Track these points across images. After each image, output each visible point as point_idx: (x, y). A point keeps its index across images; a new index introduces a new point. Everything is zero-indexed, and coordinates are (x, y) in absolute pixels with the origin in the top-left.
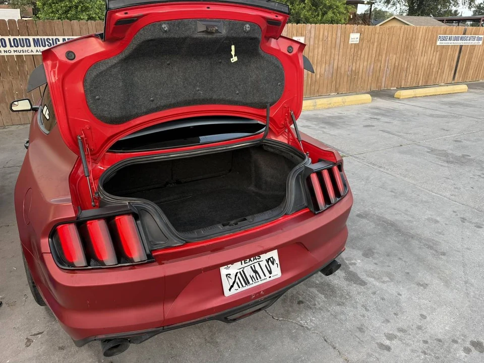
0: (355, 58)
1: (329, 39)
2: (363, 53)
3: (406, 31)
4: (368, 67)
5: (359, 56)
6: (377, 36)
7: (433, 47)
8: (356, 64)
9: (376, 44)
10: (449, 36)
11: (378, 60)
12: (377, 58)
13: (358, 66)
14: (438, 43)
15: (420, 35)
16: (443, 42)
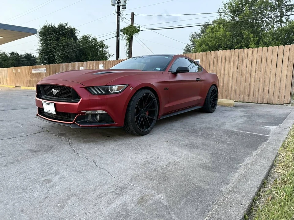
1: (91, 67)
6: (112, 65)
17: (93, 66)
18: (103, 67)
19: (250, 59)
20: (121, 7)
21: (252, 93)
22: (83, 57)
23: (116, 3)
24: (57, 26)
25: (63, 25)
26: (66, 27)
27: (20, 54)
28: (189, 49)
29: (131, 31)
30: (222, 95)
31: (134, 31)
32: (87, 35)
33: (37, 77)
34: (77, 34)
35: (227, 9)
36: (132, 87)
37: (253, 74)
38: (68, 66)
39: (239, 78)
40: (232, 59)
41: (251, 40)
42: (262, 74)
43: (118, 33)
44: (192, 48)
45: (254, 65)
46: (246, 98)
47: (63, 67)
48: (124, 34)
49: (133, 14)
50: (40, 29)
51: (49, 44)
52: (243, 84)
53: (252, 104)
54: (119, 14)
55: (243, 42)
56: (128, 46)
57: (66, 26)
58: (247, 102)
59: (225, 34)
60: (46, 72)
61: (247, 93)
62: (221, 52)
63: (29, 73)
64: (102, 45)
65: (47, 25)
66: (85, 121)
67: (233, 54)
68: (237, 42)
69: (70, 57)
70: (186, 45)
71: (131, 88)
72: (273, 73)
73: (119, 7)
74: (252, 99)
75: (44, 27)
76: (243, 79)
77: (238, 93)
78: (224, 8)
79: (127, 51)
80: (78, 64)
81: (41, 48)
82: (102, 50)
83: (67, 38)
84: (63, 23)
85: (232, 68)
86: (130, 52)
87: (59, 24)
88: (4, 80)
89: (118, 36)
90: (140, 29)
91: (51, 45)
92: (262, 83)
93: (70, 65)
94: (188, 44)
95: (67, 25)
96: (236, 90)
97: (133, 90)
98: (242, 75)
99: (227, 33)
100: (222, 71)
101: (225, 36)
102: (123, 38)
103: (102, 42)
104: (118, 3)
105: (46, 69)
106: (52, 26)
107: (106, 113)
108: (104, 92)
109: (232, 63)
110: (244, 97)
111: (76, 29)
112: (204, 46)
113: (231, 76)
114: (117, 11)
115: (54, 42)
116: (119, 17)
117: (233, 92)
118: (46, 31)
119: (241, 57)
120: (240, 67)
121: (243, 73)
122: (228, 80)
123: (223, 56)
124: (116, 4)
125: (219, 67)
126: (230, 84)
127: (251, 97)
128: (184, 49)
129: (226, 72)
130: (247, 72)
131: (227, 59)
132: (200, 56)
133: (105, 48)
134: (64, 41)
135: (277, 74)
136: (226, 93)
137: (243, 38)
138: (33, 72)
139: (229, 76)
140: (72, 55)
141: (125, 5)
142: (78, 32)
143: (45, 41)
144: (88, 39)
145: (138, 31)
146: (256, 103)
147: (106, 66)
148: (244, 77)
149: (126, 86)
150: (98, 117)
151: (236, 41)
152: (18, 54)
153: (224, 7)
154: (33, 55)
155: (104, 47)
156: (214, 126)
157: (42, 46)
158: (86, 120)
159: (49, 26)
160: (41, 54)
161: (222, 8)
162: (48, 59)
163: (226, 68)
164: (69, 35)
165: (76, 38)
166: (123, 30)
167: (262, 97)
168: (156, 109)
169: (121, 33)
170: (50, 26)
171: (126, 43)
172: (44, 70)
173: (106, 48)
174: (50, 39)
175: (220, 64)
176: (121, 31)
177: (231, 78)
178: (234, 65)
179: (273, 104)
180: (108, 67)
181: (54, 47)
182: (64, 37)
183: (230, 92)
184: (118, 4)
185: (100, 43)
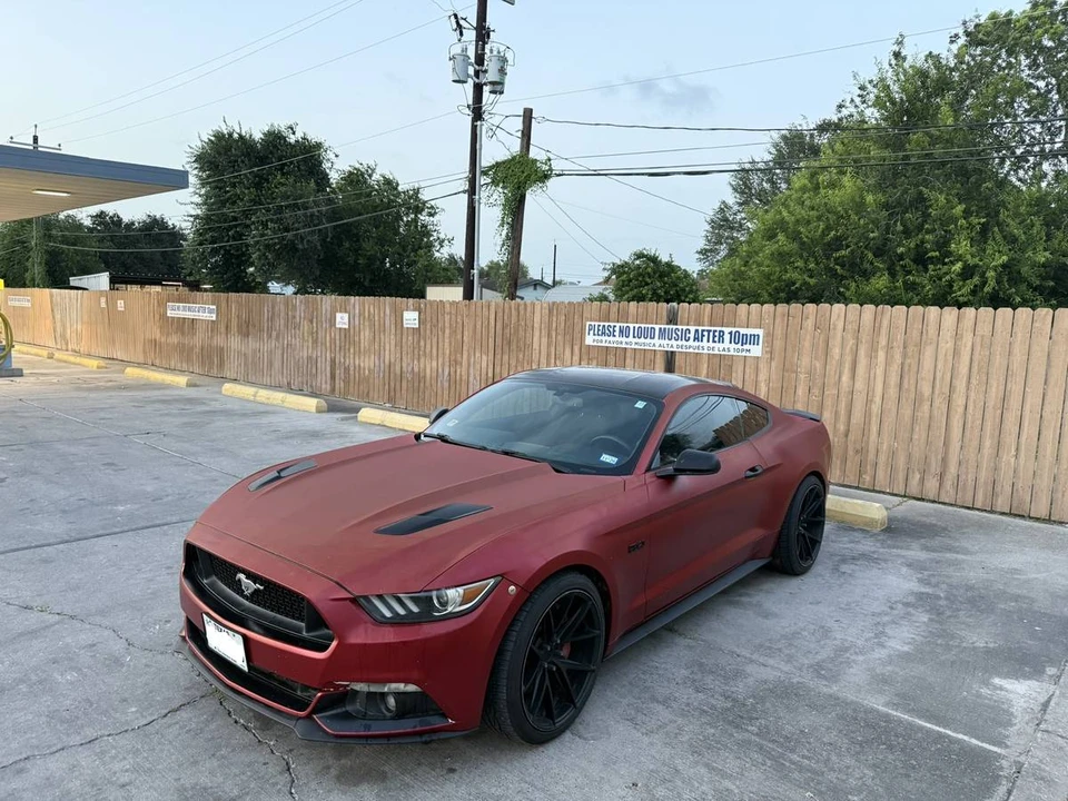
0: (416, 352)
1: (376, 318)
2: (428, 346)
3: (500, 310)
4: (440, 370)
5: (422, 349)
6: (447, 317)
7: (576, 348)
8: (419, 361)
9: (447, 331)
10: (618, 325)
11: (456, 361)
12: (453, 358)
13: (422, 366)
14: (590, 340)
15: (537, 319)
16: (604, 338)
17: (382, 315)
18: (417, 322)
19: (947, 345)
20: (486, 89)
21: (952, 470)
22: (347, 245)
23: (468, 76)
24: (258, 136)
25: (279, 132)
26: (292, 139)
27: (126, 219)
28: (726, 220)
29: (520, 176)
30: (841, 464)
31: (529, 176)
32: (361, 167)
33: (183, 334)
34: (330, 165)
35: (870, 103)
36: (515, 585)
37: (959, 401)
38: (294, 307)
39: (907, 412)
40: (883, 341)
41: (956, 225)
42: (991, 404)
43: (472, 181)
44: (738, 217)
45: (964, 369)
46: (931, 486)
47: (277, 309)
48: (495, 183)
49: (528, 116)
50: (199, 144)
51: (229, 199)
52: (920, 434)
53: (950, 508)
54: (478, 113)
55: (928, 232)
56: (506, 227)
57: (292, 136)
58: (934, 502)
59: (862, 197)
60: (214, 319)
61: (935, 467)
62: (840, 309)
63: (157, 317)
64: (415, 204)
65: (225, 132)
66: (347, 711)
67: (885, 323)
68: (904, 232)
69: (300, 246)
70: (717, 206)
71: (512, 587)
72: (1031, 406)
73: (478, 89)
74: (952, 492)
75: (213, 138)
76: (919, 414)
77: (901, 462)
78: (858, 100)
79: (503, 245)
80: (329, 302)
81: (199, 212)
82: (415, 220)
83: (291, 180)
84: (281, 124)
85: (880, 371)
86: (513, 248)
87: (266, 129)
88: (69, 331)
89: (472, 191)
90: (551, 170)
91: (234, 203)
92: (992, 437)
93: (301, 302)
94: (724, 202)
95: (294, 133)
96: (893, 454)
97: (518, 595)
98: (917, 402)
99: (870, 198)
100: (845, 378)
101: (860, 206)
102: (491, 201)
103: (417, 191)
104: (477, 74)
105: (214, 307)
106: (240, 135)
107: (419, 690)
108: (415, 609)
109: (881, 355)
110: (922, 480)
111: (326, 145)
112: (781, 237)
113: (878, 399)
114: (471, 102)
115: (246, 191)
116: (479, 123)
117: (882, 458)
118: (220, 154)
119: (915, 334)
120: (909, 370)
121: (922, 395)
122: (867, 414)
123: (849, 327)
124: (470, 80)
125: (834, 362)
126: (874, 429)
127: (948, 484)
128: (708, 219)
129: (860, 385)
130: (937, 392)
131: (865, 337)
132: (765, 316)
133: (424, 213)
134: (283, 189)
135: (1046, 408)
136: (858, 458)
137: (926, 216)
138: (170, 313)
139: (869, 402)
140: (308, 241)
141: (501, 83)
142: (332, 156)
143: (217, 187)
144: (365, 182)
145: (545, 177)
146: (968, 508)
147: (429, 319)
148: (926, 407)
149: (492, 582)
150: (392, 701)
151: (899, 227)
152: (120, 220)
153: (859, 96)
154: (170, 223)
155: (423, 210)
156: (808, 679)
157: (205, 203)
158: (349, 708)
159: (230, 135)
160: (201, 235)
161: (852, 101)
162: (222, 252)
163: (861, 369)
164: (299, 170)
165: (323, 179)
166: (491, 168)
167: (990, 488)
168: (598, 632)
169: (484, 180)
170: (236, 136)
171: (501, 216)
172: (211, 311)
173: (431, 215)
174: (235, 183)
175: (836, 351)
176: (484, 173)
177: (875, 408)
178: (887, 364)
179: (1030, 518)
180: (434, 321)
181: (246, 214)
182: (283, 174)
183: (871, 456)
184: (478, 78)
185: (410, 198)
